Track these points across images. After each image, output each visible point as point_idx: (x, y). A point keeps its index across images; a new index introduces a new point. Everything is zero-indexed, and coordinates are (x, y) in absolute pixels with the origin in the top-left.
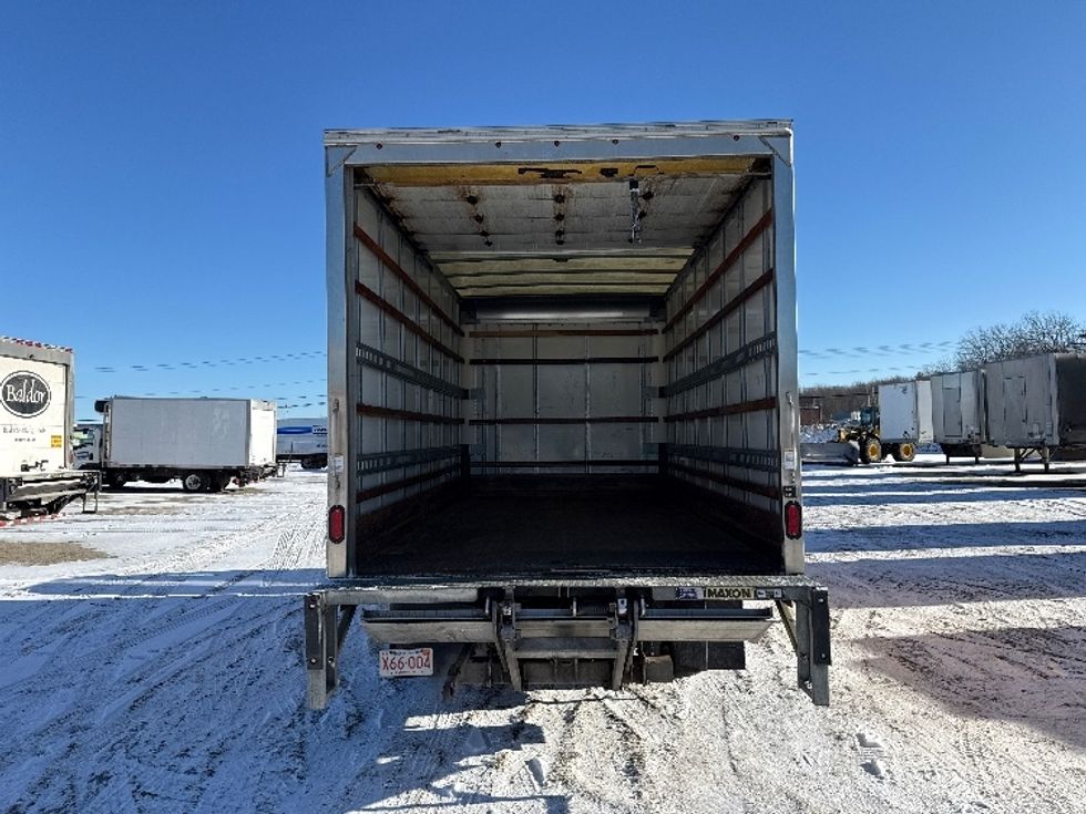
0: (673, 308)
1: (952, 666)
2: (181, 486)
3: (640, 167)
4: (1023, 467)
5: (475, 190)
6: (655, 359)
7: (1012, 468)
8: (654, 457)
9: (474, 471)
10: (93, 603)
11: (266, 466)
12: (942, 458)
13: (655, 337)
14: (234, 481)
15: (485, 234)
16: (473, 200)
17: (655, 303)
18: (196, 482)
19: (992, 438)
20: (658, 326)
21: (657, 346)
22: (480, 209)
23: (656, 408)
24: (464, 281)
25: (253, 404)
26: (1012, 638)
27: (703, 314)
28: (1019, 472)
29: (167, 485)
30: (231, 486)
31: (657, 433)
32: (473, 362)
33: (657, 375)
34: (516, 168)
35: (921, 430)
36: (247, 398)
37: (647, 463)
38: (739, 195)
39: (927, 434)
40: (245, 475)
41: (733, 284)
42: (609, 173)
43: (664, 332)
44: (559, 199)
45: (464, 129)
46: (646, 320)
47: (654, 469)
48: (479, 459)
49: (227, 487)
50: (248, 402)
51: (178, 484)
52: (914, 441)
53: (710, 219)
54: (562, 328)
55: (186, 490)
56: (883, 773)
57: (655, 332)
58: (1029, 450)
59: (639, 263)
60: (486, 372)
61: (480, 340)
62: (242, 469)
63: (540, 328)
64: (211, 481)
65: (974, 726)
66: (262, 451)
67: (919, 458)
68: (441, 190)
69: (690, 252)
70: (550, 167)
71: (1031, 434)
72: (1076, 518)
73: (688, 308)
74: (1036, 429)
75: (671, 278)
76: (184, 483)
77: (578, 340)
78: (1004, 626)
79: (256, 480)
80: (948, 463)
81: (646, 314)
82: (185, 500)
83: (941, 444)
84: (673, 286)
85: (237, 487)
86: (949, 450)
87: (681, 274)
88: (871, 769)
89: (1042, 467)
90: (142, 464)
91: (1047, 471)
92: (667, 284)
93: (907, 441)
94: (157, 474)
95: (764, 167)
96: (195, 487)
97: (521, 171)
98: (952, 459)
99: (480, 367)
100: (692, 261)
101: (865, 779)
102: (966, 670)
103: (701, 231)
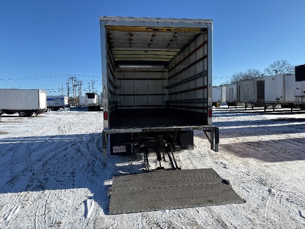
0: (171, 65)
1: (237, 149)
2: (18, 115)
3: (176, 29)
4: (247, 108)
5: (133, 33)
6: (166, 79)
7: (244, 109)
8: (165, 104)
9: (118, 108)
10: (14, 144)
11: (44, 109)
12: (227, 106)
13: (165, 73)
14: (35, 114)
15: (131, 44)
16: (131, 35)
17: (166, 64)
18: (23, 114)
19: (240, 101)
20: (166, 70)
21: (166, 75)
22: (133, 38)
23: (166, 91)
24: (118, 56)
25: (40, 91)
26: (250, 144)
27: (182, 67)
28: (246, 110)
29: (13, 115)
30: (34, 115)
31: (166, 98)
32: (118, 79)
33: (166, 83)
34: (146, 27)
35: (223, 99)
36: (38, 89)
37: (164, 106)
38: (196, 37)
39: (224, 100)
40: (38, 112)
41: (193, 59)
42: (169, 30)
43: (168, 71)
44: (153, 36)
45: (136, 17)
46: (164, 68)
47: (165, 107)
48: (120, 105)
49: (32, 115)
50: (38, 90)
51: (17, 114)
52: (221, 102)
53: (187, 42)
54: (141, 70)
55: (20, 116)
56: (228, 168)
57: (166, 72)
58: (249, 104)
59: (162, 53)
60: (122, 82)
61: (119, 73)
62: (37, 110)
63: (136, 70)
64: (28, 113)
65: (245, 159)
66: (43, 105)
67: (221, 107)
68: (124, 33)
69: (179, 50)
70: (155, 28)
71: (250, 100)
72: (260, 119)
73: (176, 65)
74: (251, 99)
75: (171, 57)
76: (19, 115)
77: (145, 73)
78: (247, 141)
79: (42, 113)
80: (229, 108)
81: (164, 67)
82: (20, 119)
83: (227, 103)
84: (172, 59)
85: (35, 115)
86: (229, 104)
87: (175, 56)
88: (225, 167)
89: (251, 108)
90: (6, 109)
91: (253, 109)
92: (170, 59)
93: (219, 102)
94: (10, 112)
95: (205, 31)
96: (23, 115)
97: (147, 29)
98: (230, 107)
99: (120, 80)
100: (179, 53)
101: (225, 169)
102: (241, 150)
103: (184, 45)
